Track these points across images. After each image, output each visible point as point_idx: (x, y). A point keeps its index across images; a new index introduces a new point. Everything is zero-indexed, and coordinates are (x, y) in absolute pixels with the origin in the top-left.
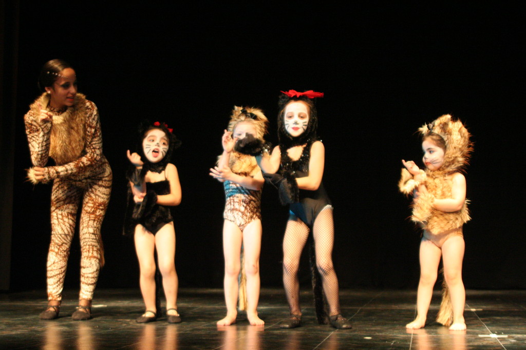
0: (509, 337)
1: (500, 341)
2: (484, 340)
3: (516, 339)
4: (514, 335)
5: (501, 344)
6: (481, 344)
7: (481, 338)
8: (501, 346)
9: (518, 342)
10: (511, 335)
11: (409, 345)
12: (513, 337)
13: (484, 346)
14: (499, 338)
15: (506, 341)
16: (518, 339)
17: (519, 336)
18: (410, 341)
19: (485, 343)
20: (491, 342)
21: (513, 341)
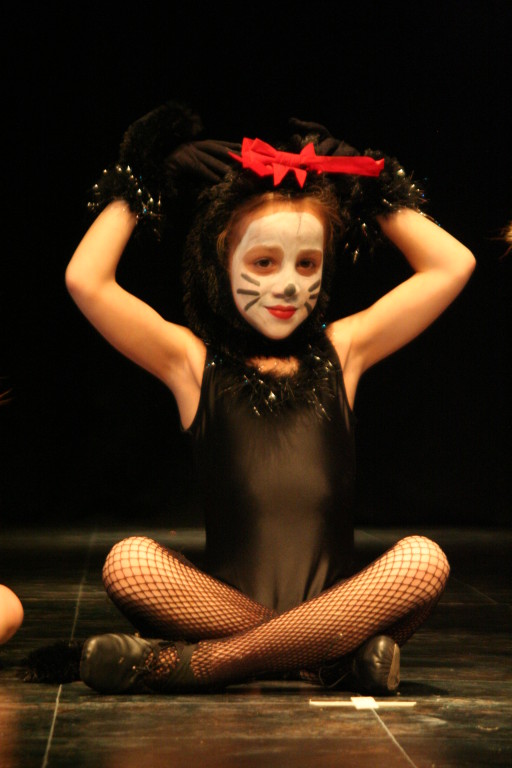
0: (420, 708)
1: (387, 722)
2: (329, 721)
3: (444, 715)
4: (438, 700)
5: (390, 734)
6: (314, 734)
7: (316, 713)
8: (390, 741)
9: (451, 726)
10: (428, 701)
11: (45, 742)
12: (434, 708)
13: (327, 743)
14: (381, 712)
15: (410, 722)
16: (453, 716)
17: (459, 702)
18: (47, 728)
19: (331, 730)
20: (352, 726)
21: (436, 721)
